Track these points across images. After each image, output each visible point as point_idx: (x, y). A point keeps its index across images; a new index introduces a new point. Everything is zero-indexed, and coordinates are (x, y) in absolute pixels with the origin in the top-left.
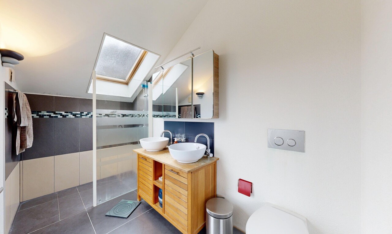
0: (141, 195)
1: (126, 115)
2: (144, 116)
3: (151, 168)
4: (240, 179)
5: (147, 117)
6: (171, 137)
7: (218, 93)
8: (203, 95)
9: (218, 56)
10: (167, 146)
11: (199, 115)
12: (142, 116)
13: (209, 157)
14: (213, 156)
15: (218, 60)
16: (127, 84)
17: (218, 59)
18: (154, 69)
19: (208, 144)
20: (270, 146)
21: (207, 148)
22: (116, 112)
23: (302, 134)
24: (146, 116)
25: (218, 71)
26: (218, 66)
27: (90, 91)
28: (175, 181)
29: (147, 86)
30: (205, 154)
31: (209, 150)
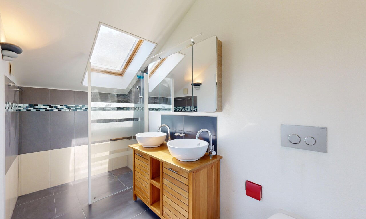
0: (137, 194)
1: (120, 108)
2: (139, 109)
3: (148, 166)
4: (247, 181)
5: (143, 110)
6: (169, 133)
7: (221, 83)
8: (201, 86)
9: (221, 42)
10: (165, 142)
11: (196, 108)
12: (137, 109)
13: (211, 155)
14: (216, 154)
15: (221, 47)
16: (121, 74)
17: (222, 45)
18: (150, 59)
19: (210, 140)
20: (282, 145)
21: (209, 145)
22: (111, 105)
23: (324, 130)
24: (141, 109)
25: (221, 59)
26: (222, 54)
27: (85, 83)
28: (174, 181)
29: (143, 77)
30: (207, 151)
31: (212, 148)
